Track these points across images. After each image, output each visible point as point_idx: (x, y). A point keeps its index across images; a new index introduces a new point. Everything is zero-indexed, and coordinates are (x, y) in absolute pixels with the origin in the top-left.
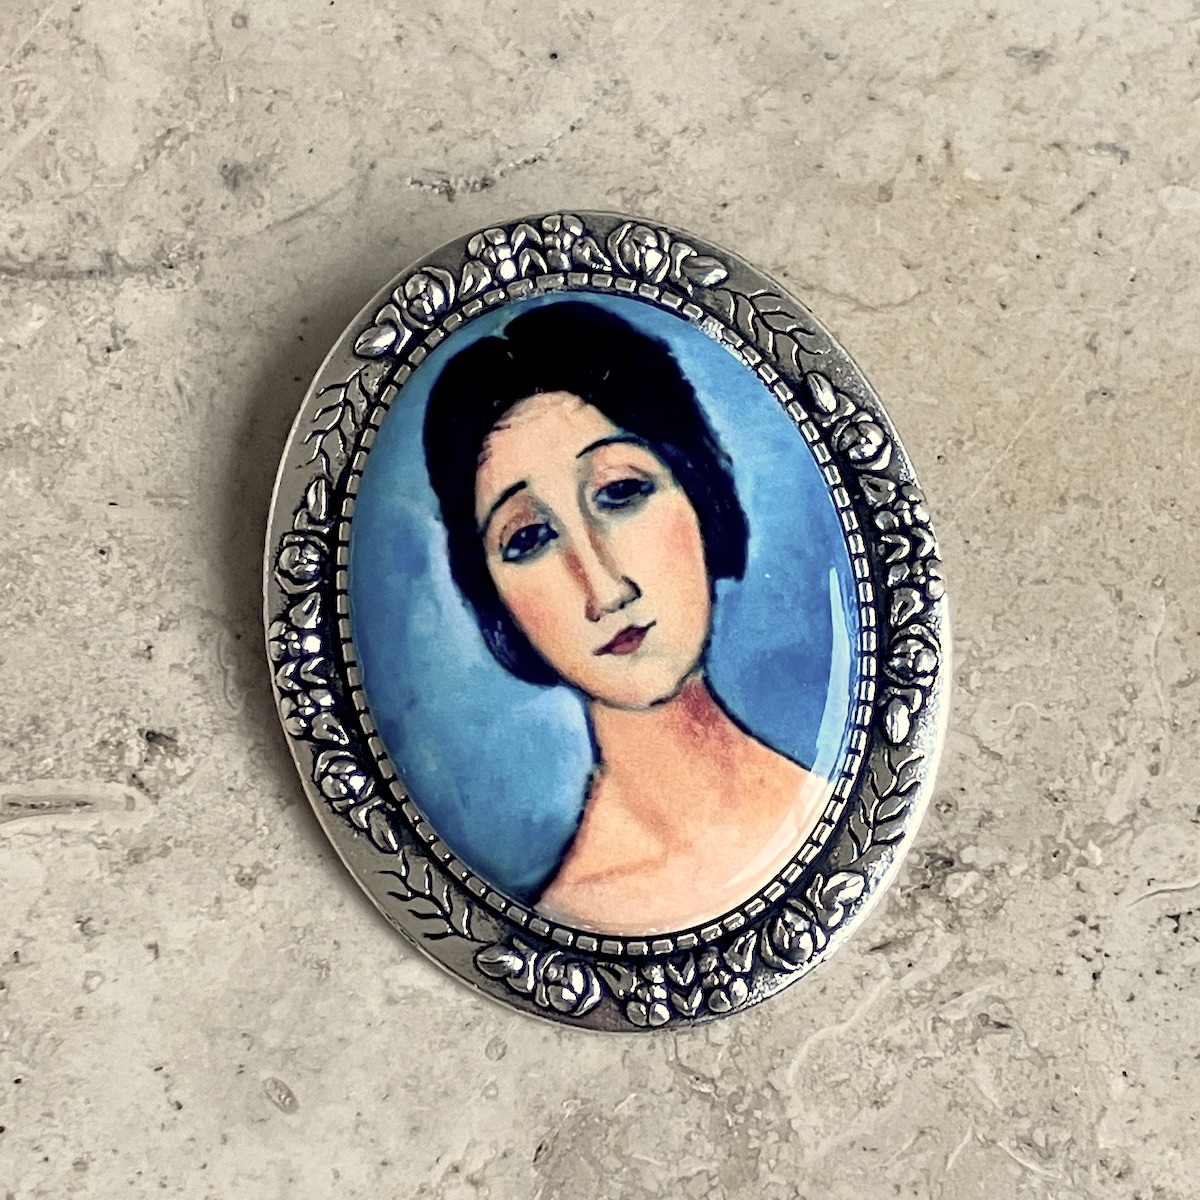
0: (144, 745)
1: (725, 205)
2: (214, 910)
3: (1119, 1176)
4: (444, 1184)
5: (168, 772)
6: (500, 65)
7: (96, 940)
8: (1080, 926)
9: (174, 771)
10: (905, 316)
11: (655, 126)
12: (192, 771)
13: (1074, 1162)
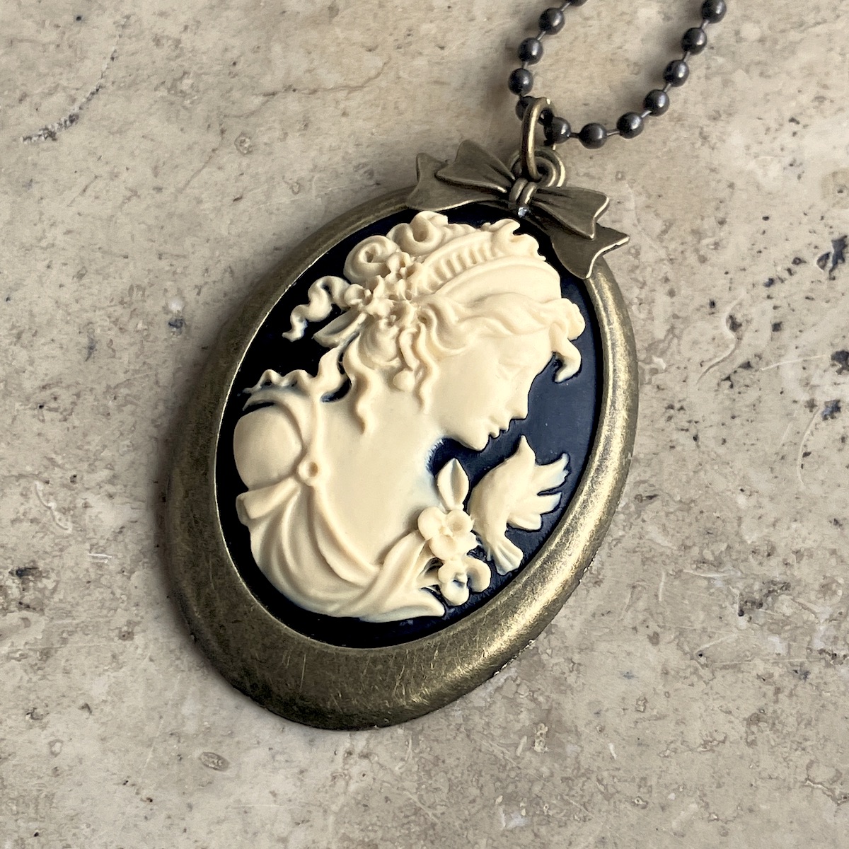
0: (17, 581)
1: (234, 64)
2: (114, 664)
3: (769, 555)
4: (347, 767)
5: (42, 590)
6: (46, 40)
7: (45, 720)
8: (672, 411)
9: (45, 588)
10: (383, 82)
11: (166, 33)
12: (57, 582)
13: (736, 560)
